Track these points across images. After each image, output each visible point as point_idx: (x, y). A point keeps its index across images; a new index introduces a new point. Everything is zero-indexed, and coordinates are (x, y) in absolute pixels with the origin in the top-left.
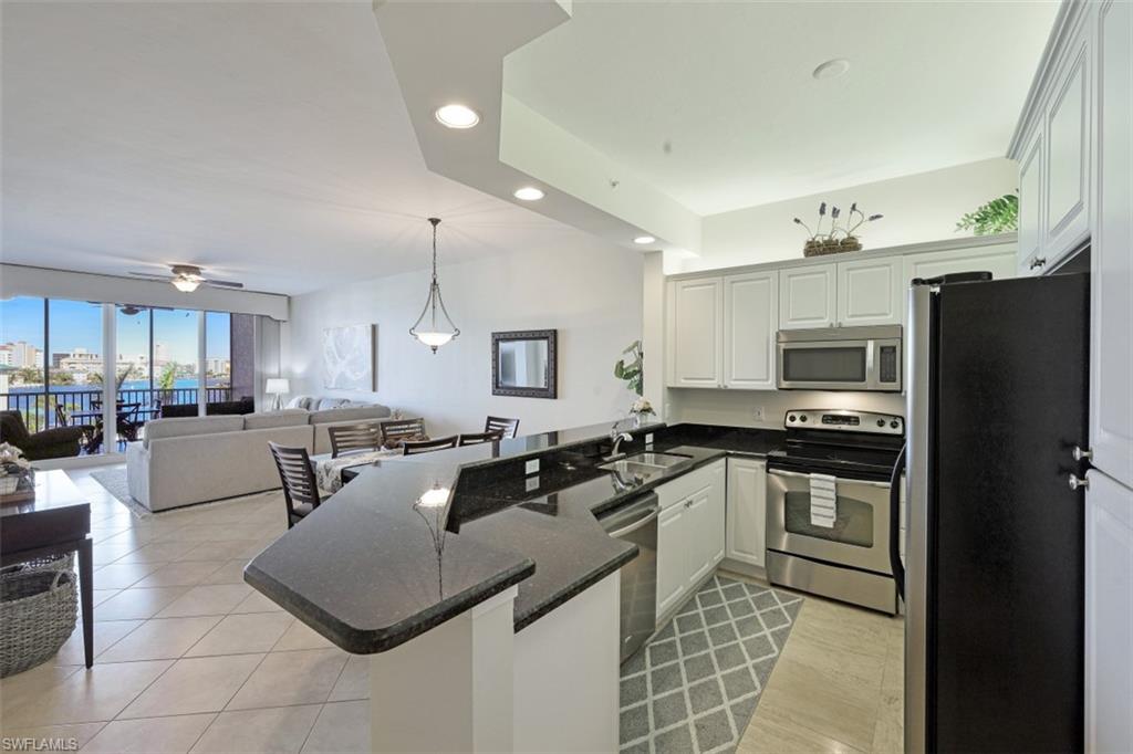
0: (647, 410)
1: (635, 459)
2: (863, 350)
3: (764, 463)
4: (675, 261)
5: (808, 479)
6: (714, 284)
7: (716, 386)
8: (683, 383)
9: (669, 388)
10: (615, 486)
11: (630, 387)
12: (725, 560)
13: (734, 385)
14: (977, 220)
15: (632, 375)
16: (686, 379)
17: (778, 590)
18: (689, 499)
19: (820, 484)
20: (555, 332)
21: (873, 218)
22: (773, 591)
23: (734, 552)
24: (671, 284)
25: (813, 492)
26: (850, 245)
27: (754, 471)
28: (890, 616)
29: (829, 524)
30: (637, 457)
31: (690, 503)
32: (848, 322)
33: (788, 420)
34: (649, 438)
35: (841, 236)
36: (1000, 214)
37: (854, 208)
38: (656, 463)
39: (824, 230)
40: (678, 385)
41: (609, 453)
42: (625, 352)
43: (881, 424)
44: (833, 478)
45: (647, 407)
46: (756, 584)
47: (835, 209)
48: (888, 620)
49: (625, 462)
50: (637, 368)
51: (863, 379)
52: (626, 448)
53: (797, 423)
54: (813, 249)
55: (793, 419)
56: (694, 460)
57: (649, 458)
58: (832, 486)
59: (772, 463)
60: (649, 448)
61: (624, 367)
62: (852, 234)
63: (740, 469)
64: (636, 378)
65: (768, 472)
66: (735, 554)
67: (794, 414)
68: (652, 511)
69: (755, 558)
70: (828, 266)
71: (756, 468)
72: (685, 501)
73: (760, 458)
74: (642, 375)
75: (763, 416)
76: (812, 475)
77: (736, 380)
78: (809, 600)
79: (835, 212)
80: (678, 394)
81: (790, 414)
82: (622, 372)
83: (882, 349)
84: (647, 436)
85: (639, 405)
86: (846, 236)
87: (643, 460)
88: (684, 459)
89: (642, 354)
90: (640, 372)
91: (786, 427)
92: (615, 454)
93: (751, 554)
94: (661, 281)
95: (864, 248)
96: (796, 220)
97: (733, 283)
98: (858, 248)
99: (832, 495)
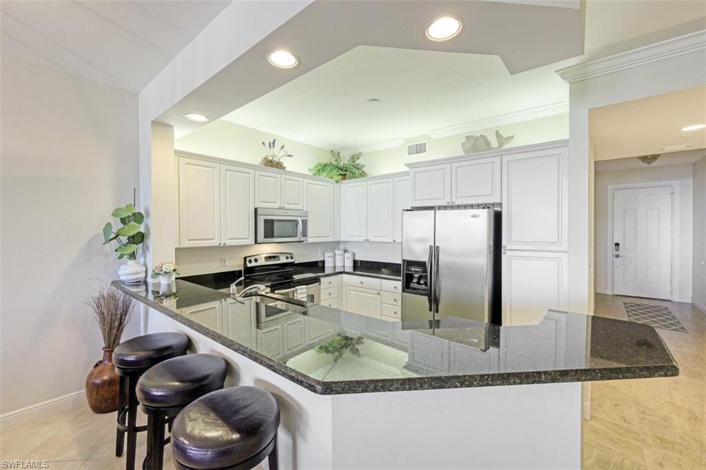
2: (296, 221)
6: (213, 168)
7: (217, 244)
8: (188, 244)
13: (229, 243)
21: (289, 156)
26: (279, 166)
33: (248, 263)
35: (276, 160)
37: (283, 147)
39: (270, 154)
40: (182, 246)
44: (304, 286)
51: (296, 236)
53: (253, 264)
55: (250, 261)
58: (305, 290)
62: (281, 160)
67: (251, 258)
70: (273, 172)
75: (227, 263)
77: (229, 241)
81: (248, 259)
83: (302, 221)
91: (246, 267)
94: (172, 153)
95: (286, 169)
96: (263, 143)
97: (227, 170)
98: (284, 168)
99: (305, 295)
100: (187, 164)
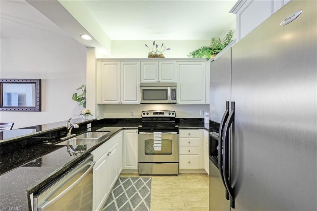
0: (88, 114)
1: (81, 136)
2: (167, 90)
3: (137, 130)
4: (101, 52)
5: (153, 134)
6: (117, 64)
7: (118, 103)
8: (104, 102)
9: (98, 104)
10: (69, 152)
11: (80, 105)
12: (123, 170)
13: (124, 102)
14: (193, 55)
15: (81, 100)
16: (105, 100)
17: (143, 177)
18: (109, 151)
19: (157, 136)
20: (40, 81)
21: (168, 49)
22: (141, 177)
23: (126, 166)
24: (99, 63)
25: (155, 139)
26: (161, 56)
27: (133, 134)
28: (177, 175)
29: (160, 149)
30: (82, 135)
31: (110, 153)
32: (162, 81)
33: (143, 115)
34: (89, 125)
35: (159, 53)
36: (198, 53)
37: (162, 45)
38: (93, 137)
39: (154, 50)
40: (102, 103)
41: (66, 135)
42: (77, 90)
43: (170, 114)
44: (161, 133)
45: (88, 112)
46: (135, 176)
47: (157, 45)
48: (176, 177)
49: (75, 138)
50: (83, 97)
51: (167, 99)
52: (76, 131)
53: (146, 116)
54: (152, 56)
55: (144, 114)
56: (111, 133)
57: (89, 135)
58: (160, 136)
59: (140, 130)
60: (89, 130)
61: (77, 96)
62: (162, 53)
63: (128, 134)
64: (83, 101)
65: (139, 133)
66: (126, 167)
67: (145, 112)
68: (90, 166)
69: (134, 167)
70: (156, 62)
71: (134, 133)
72: (107, 153)
73: (136, 129)
74: (86, 100)
75: (134, 114)
76: (154, 133)
77: (125, 101)
78: (153, 177)
79: (157, 46)
80: (102, 107)
81: (143, 112)
82: (76, 98)
83: (172, 89)
84: (88, 125)
85: (85, 111)
86: (160, 54)
87: (86, 136)
88: (106, 133)
89: (86, 91)
90: (85, 98)
91: (142, 117)
92: (69, 135)
93: (133, 165)
94: (94, 61)
95: (166, 58)
96: (146, 45)
97: (124, 64)
98: (164, 57)
99: (160, 139)
100: (104, 64)
